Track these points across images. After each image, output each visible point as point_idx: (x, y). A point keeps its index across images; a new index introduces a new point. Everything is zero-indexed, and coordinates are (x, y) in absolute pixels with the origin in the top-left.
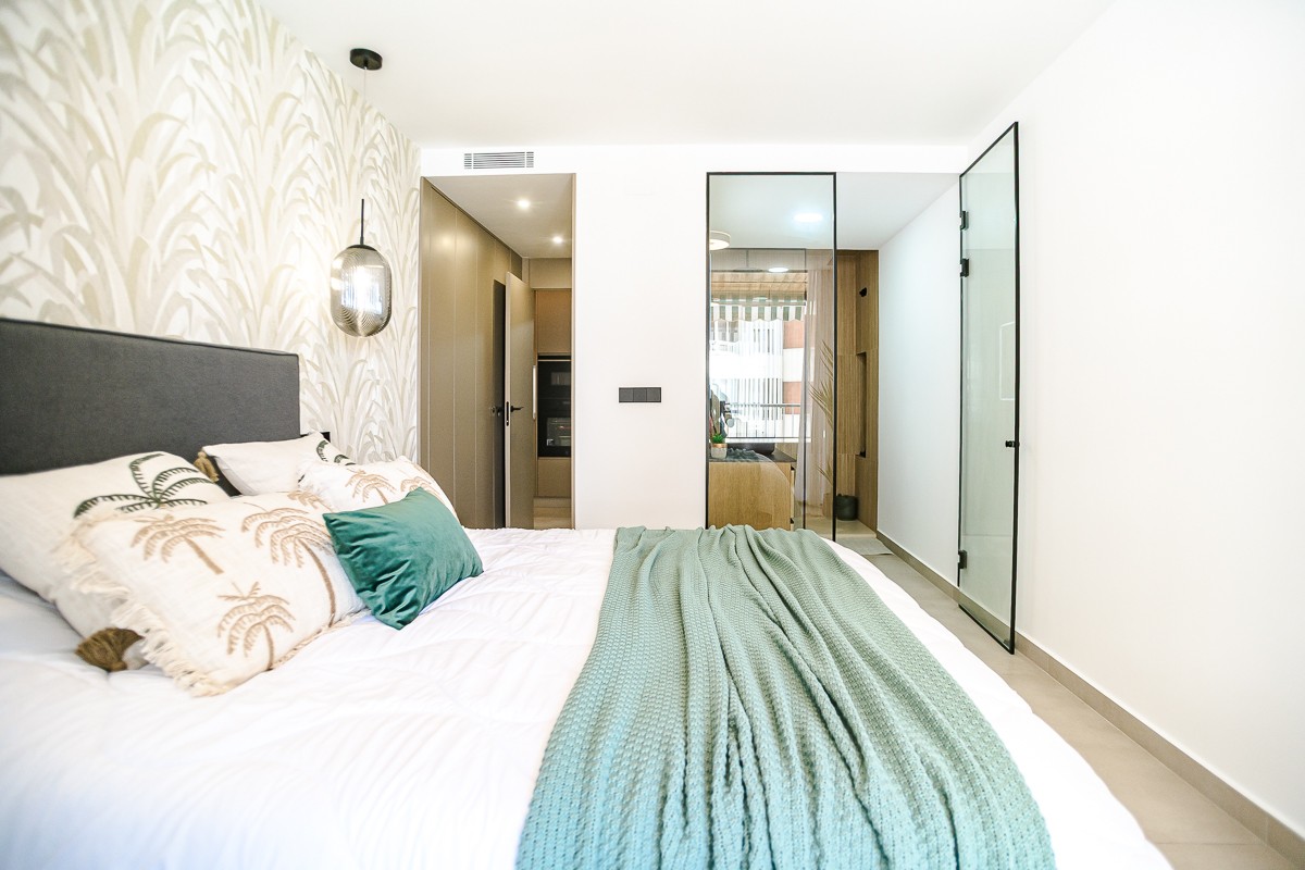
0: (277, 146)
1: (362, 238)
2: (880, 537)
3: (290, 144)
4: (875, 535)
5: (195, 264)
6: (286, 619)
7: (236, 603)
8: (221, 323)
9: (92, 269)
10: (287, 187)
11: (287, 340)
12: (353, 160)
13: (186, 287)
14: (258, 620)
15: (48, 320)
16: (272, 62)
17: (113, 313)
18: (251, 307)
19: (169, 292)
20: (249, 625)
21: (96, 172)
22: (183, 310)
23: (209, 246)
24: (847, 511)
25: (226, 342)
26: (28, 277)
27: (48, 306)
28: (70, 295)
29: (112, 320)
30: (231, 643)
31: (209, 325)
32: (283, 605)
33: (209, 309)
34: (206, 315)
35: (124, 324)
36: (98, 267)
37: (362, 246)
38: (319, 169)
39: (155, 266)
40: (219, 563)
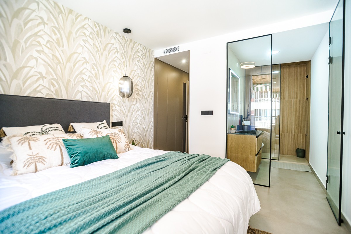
0: (107, 55)
1: (126, 74)
2: (309, 165)
3: (110, 54)
4: (308, 164)
5: (83, 84)
6: (44, 162)
7: (30, 157)
8: (90, 96)
9: (57, 86)
10: (109, 64)
11: (109, 100)
12: (131, 56)
13: (80, 89)
14: (34, 161)
15: (47, 97)
16: (105, 37)
17: (62, 95)
18: (99, 92)
19: (76, 90)
20: (31, 162)
21: (59, 66)
22: (80, 94)
23: (87, 79)
24: (300, 154)
25: (91, 100)
26: (43, 89)
27: (47, 94)
28: (52, 92)
29: (62, 96)
30: (25, 165)
31: (86, 97)
32: (44, 159)
33: (87, 93)
34: (86, 95)
35: (65, 97)
36: (59, 86)
37: (126, 76)
38: (119, 59)
39: (72, 84)
40: (32, 147)
